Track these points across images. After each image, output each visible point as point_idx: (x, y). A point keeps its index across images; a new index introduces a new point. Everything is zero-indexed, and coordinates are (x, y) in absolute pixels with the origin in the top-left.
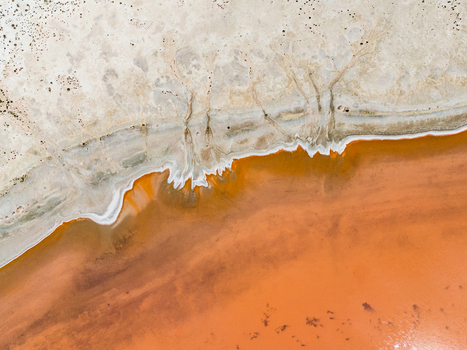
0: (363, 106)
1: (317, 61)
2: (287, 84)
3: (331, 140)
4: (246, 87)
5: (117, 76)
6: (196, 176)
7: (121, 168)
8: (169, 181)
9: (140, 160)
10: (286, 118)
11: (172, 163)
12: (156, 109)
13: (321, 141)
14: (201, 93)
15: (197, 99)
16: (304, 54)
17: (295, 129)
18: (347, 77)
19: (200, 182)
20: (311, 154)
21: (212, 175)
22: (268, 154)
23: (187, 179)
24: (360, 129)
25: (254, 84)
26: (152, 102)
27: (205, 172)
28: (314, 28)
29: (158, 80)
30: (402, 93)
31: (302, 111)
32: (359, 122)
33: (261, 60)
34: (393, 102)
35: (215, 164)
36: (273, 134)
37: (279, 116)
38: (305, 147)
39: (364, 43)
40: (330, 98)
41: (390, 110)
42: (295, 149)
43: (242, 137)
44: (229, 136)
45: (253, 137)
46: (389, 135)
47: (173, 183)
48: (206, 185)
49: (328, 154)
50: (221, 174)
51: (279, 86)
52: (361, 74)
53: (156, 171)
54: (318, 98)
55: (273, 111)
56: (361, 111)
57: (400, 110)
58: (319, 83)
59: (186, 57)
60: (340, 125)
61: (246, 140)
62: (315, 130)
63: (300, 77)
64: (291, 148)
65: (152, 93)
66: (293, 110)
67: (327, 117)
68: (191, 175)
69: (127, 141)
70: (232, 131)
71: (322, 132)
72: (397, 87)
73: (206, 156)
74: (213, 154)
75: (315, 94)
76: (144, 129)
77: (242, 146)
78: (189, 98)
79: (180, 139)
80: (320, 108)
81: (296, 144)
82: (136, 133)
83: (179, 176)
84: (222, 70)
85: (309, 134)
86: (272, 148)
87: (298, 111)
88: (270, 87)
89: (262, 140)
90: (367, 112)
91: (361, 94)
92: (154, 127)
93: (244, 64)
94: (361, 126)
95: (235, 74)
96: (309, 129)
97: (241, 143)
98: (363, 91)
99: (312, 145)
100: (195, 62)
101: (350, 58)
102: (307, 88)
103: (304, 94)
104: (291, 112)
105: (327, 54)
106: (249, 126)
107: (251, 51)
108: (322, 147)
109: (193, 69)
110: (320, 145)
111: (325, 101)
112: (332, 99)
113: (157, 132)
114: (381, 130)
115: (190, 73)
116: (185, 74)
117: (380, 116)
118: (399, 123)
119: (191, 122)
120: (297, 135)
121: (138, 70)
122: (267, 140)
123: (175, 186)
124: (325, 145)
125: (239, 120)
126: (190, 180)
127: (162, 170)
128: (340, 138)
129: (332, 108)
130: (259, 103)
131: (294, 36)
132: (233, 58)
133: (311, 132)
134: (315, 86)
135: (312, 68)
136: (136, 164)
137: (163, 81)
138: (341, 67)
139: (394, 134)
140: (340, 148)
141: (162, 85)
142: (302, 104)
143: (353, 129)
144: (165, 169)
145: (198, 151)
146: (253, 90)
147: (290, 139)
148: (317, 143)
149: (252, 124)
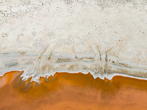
0: (121, 62)
1: (101, 43)
2: (87, 48)
3: (105, 73)
4: (71, 47)
5: (23, 36)
6: (36, 76)
7: (3, 66)
8: (21, 76)
9: (14, 65)
10: (85, 60)
11: (27, 69)
12: (32, 48)
13: (100, 72)
14: (52, 46)
15: (49, 47)
16: (96, 40)
17: (88, 65)
18: (113, 50)
19: (36, 79)
20: (95, 77)
21: (43, 77)
22: (73, 73)
23: (30, 77)
24: (120, 71)
25: (74, 46)
26: (31, 45)
27: (40, 75)
28: (100, 34)
29: (37, 39)
30: (139, 60)
31: (93, 59)
32: (120, 68)
33: (78, 39)
34: (135, 62)
35: (46, 73)
36: (77, 65)
37: (82, 59)
38: (92, 73)
39: (121, 41)
40: (105, 56)
41: (135, 66)
42: (87, 73)
43: (63, 63)
44: (58, 62)
45: (68, 65)
46: (135, 76)
47: (23, 77)
48: (38, 82)
49: (103, 79)
50: (47, 78)
51: (84, 48)
52: (119, 50)
53: (18, 70)
54: (100, 55)
55: (79, 56)
56: (120, 63)
57: (140, 67)
58: (101, 50)
59: (51, 34)
60: (110, 67)
61: (65, 65)
62: (98, 67)
63: (93, 47)
64: (85, 72)
65: (33, 42)
66: (88, 57)
67: (104, 63)
68: (33, 75)
69: (13, 56)
70: (59, 60)
71: (101, 69)
72: (137, 57)
73: (44, 68)
74: (47, 68)
75: (99, 53)
76: (23, 53)
77: (62, 67)
78: (47, 46)
79: (36, 59)
80: (101, 59)
81: (88, 71)
82: (19, 54)
83: (27, 75)
84: (63, 40)
85: (94, 68)
86: (76, 71)
87: (90, 58)
88: (80, 48)
89: (72, 66)
90: (123, 64)
91: (120, 57)
92: (27, 53)
93: (72, 40)
94: (121, 70)
95: (67, 42)
96: (95, 66)
97: (62, 66)
98: (121, 56)
99: (96, 73)
100: (53, 36)
101: (115, 44)
102: (96, 51)
103: (94, 53)
104: (87, 58)
105: (105, 42)
106: (68, 60)
107: (76, 36)
108: (101, 75)
109: (52, 38)
110: (99, 74)
111: (103, 57)
112: (107, 56)
113: (28, 55)
114: (131, 73)
115: (50, 39)
116: (48, 39)
117: (130, 67)
118: (140, 72)
119: (43, 54)
120: (89, 67)
121: (32, 35)
122: (74, 67)
123: (23, 79)
124: (102, 74)
125: (64, 57)
126: (31, 77)
127: (21, 71)
128: (110, 73)
129: (106, 60)
130: (74, 53)
131: (93, 35)
132: (68, 37)
133: (96, 68)
134: (99, 51)
135: (99, 45)
136: (11, 66)
137: (39, 40)
138: (111, 47)
139: (138, 77)
140: (110, 77)
141: (38, 41)
142: (93, 56)
143: (116, 70)
144: (22, 70)
145: (41, 66)
146: (73, 48)
147: (85, 68)
148: (98, 73)
149: (69, 60)
